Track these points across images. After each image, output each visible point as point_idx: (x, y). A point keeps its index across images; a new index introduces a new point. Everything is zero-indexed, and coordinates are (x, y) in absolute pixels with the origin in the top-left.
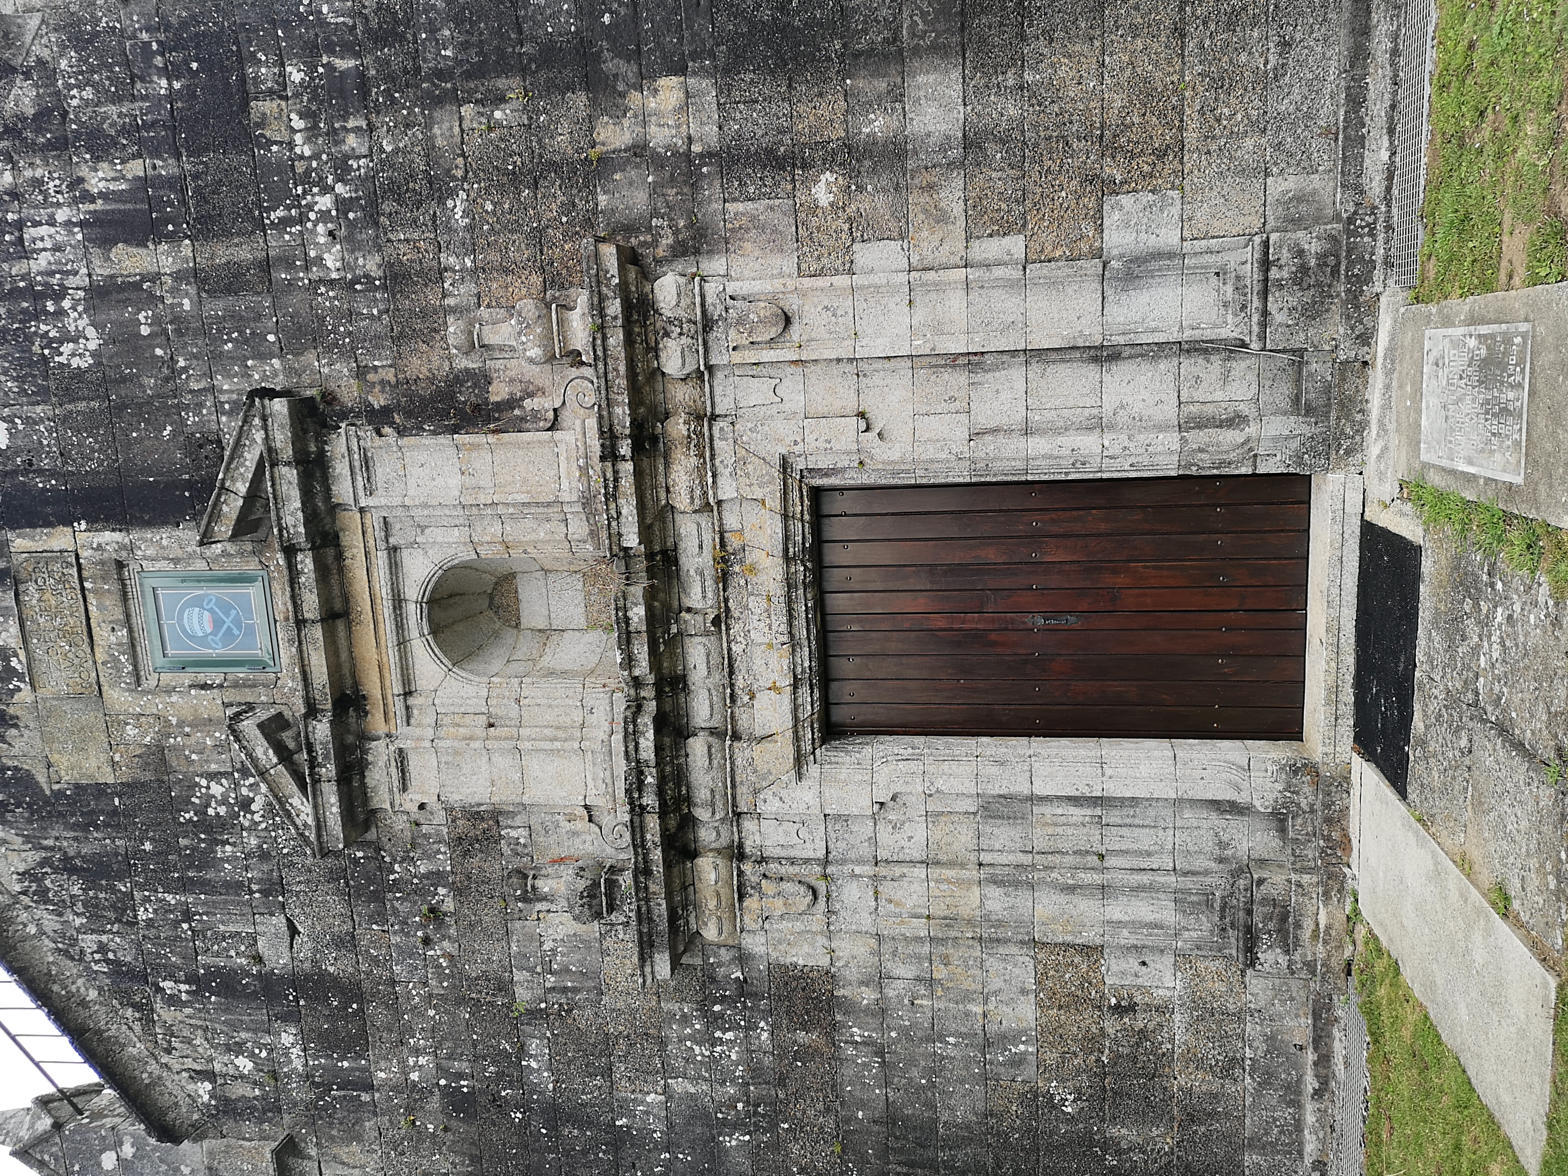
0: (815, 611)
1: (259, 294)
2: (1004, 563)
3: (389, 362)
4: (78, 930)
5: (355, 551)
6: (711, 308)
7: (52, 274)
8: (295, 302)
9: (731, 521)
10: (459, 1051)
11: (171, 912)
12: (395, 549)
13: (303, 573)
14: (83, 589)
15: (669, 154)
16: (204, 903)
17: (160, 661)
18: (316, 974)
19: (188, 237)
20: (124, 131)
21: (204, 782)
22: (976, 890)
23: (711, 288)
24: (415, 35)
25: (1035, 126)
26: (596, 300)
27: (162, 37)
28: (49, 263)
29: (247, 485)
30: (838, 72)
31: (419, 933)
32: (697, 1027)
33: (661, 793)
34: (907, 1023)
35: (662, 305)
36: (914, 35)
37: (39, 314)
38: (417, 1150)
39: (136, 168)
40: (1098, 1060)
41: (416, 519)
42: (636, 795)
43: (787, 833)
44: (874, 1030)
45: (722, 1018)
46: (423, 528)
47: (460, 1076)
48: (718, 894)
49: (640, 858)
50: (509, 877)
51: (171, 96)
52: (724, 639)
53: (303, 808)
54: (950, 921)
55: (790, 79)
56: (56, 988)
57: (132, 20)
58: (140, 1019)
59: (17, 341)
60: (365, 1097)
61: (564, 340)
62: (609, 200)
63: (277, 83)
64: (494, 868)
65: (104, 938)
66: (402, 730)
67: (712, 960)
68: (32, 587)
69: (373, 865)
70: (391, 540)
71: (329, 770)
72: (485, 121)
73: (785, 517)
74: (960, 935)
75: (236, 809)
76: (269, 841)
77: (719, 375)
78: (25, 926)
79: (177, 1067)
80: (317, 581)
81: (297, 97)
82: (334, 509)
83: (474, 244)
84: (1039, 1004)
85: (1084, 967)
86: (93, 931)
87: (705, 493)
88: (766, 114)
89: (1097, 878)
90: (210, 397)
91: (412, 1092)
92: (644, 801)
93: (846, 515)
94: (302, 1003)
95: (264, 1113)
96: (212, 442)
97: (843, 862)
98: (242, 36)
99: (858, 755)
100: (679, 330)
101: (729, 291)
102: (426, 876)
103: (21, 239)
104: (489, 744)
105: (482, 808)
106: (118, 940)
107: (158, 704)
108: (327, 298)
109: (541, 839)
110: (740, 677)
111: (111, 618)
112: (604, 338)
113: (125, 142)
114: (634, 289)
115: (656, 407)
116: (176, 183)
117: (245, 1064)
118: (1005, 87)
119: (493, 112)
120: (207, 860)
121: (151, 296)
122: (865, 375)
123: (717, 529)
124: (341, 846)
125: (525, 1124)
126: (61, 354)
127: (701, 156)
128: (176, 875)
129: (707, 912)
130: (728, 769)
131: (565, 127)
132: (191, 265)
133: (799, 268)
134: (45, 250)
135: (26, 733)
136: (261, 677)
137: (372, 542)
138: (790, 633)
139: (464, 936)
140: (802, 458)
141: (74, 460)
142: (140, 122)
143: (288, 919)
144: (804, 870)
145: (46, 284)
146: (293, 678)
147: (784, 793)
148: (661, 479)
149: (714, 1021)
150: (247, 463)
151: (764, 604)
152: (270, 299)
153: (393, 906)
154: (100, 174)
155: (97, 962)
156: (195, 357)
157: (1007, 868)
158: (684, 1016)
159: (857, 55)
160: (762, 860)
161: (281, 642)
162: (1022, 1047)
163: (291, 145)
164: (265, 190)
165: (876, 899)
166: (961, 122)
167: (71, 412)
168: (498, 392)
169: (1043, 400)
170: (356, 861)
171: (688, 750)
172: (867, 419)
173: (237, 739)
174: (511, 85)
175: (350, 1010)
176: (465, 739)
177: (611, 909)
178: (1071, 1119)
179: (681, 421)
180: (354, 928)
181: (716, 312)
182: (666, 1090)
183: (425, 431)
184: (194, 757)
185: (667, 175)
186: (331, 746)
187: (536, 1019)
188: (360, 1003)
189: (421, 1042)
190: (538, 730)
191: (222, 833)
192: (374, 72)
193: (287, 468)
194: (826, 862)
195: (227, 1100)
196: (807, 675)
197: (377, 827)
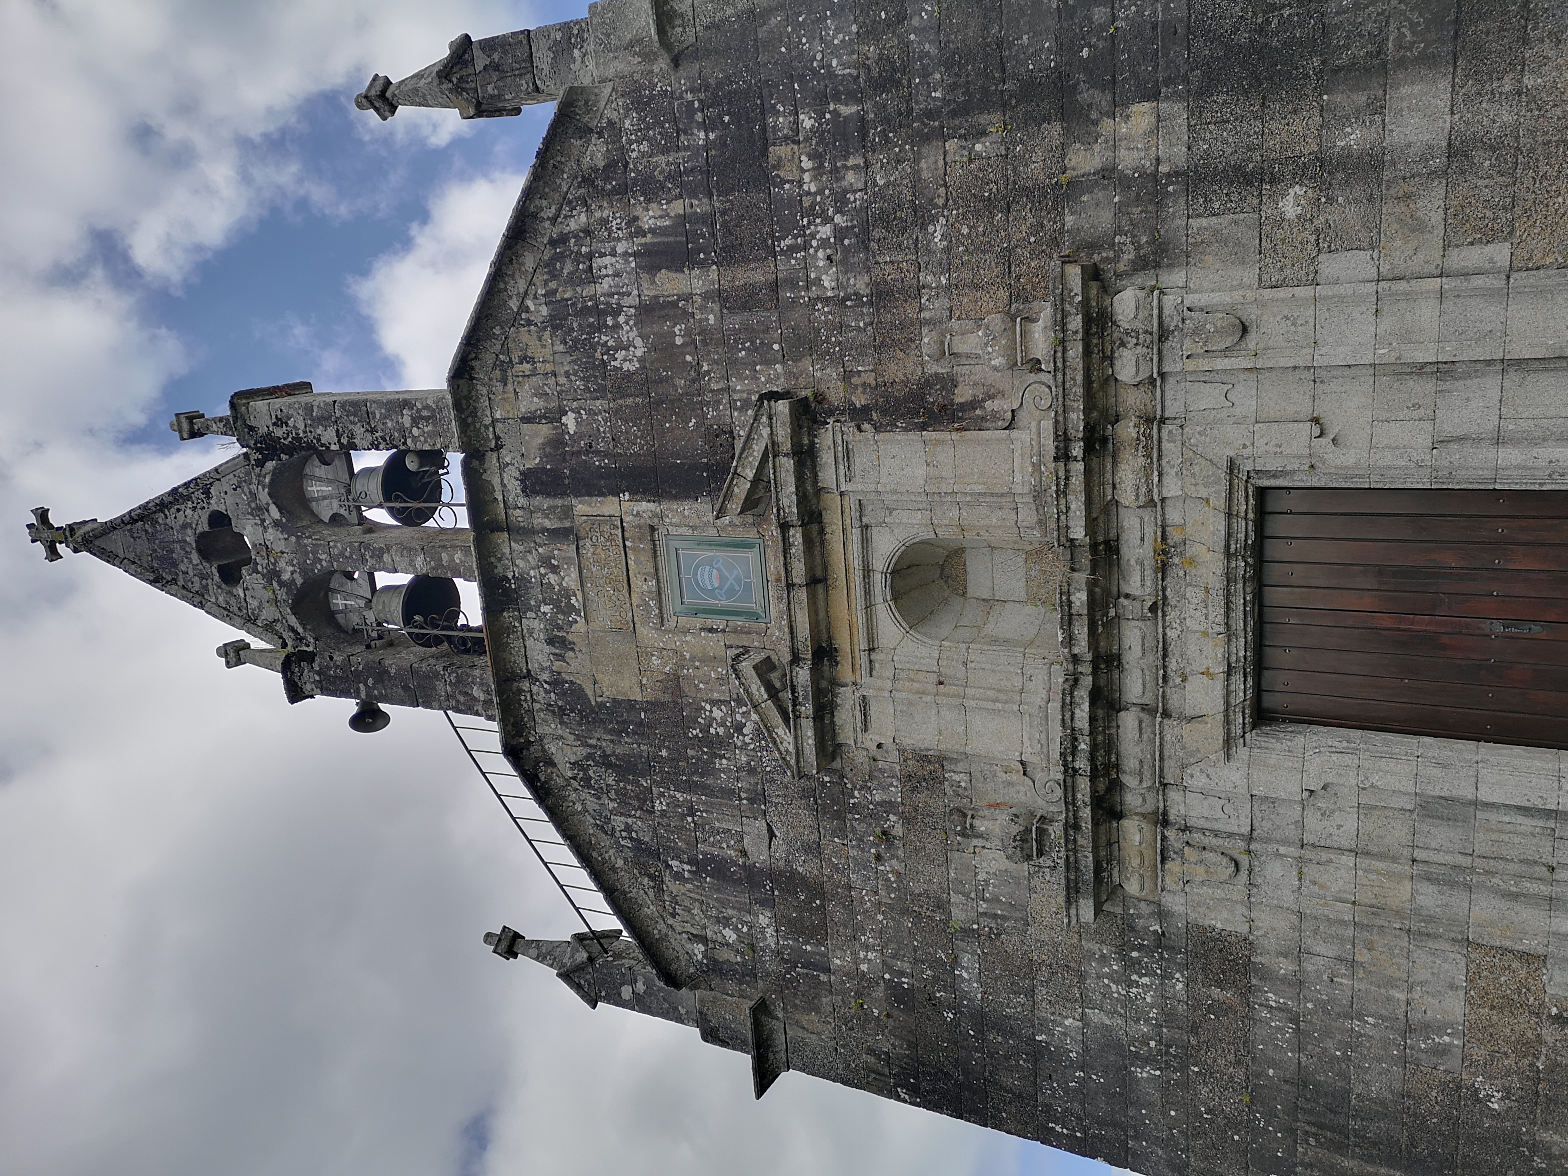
0: (1254, 605)
1: (768, 310)
2: (1462, 568)
3: (871, 367)
4: (611, 812)
5: (834, 527)
6: (1168, 319)
7: (612, 295)
8: (796, 316)
9: (1174, 516)
10: (902, 953)
11: (680, 807)
12: (867, 527)
13: (793, 545)
14: (625, 546)
15: (1136, 175)
16: (704, 803)
17: (679, 607)
18: (788, 871)
19: (714, 263)
20: (670, 177)
21: (708, 707)
22: (1407, 885)
23: (1169, 300)
24: (909, 81)
25: (1532, 132)
26: (1059, 316)
27: (702, 96)
28: (610, 286)
29: (754, 471)
30: (1315, 88)
31: (873, 850)
32: (1115, 967)
33: (1092, 759)
34: (1324, 997)
35: (1120, 317)
36: (1401, 47)
37: (601, 327)
38: (864, 1029)
39: (678, 207)
40: (1532, 1065)
41: (886, 503)
42: (1070, 759)
43: (1211, 807)
44: (1290, 998)
45: (1139, 964)
46: (891, 511)
47: (902, 974)
48: (1142, 854)
49: (1070, 814)
50: (951, 814)
51: (707, 147)
52: (1160, 624)
53: (786, 738)
54: (1377, 910)
55: (1264, 98)
56: (595, 854)
57: (680, 83)
58: (654, 887)
59: (585, 349)
60: (823, 978)
61: (1025, 350)
62: (1076, 220)
63: (792, 130)
64: (938, 805)
65: (630, 821)
66: (866, 680)
67: (1132, 911)
68: (588, 543)
69: (837, 789)
70: (864, 520)
71: (807, 709)
72: (966, 153)
73: (1229, 515)
74: (1387, 924)
75: (732, 731)
76: (756, 759)
77: (1171, 381)
78: (574, 804)
79: (679, 929)
80: (804, 552)
81: (807, 141)
82: (819, 491)
83: (949, 264)
84: (1469, 1001)
85: (1523, 973)
86: (622, 814)
87: (1150, 491)
88: (1237, 133)
89: (1545, 890)
90: (726, 396)
91: (861, 980)
92: (1077, 765)
93: (1291, 513)
94: (776, 893)
95: (744, 977)
96: (725, 433)
97: (1268, 841)
98: (765, 92)
99: (1289, 743)
100: (1135, 341)
101: (1187, 303)
102: (882, 803)
103: (591, 267)
104: (939, 699)
105: (930, 753)
106: (640, 824)
107: (677, 642)
108: (823, 313)
109: (980, 785)
110: (1174, 661)
111: (645, 571)
112: (1065, 351)
113: (670, 186)
114: (1094, 304)
115: (1107, 410)
116: (708, 219)
117: (730, 935)
118: (1501, 93)
119: (974, 145)
120: (708, 770)
121: (685, 312)
122: (1322, 382)
123: (1159, 523)
124: (814, 772)
125: (956, 1023)
126: (616, 359)
127: (1168, 175)
128: (684, 778)
129: (1130, 869)
130: (1158, 744)
131: (1039, 155)
132: (716, 286)
133: (1260, 279)
134: (607, 276)
135: (580, 655)
136: (754, 625)
137: (848, 521)
138: (1227, 624)
139: (910, 857)
140: (1251, 461)
141: (622, 445)
142: (682, 168)
143: (768, 824)
144: (1227, 843)
145: (608, 304)
146: (780, 629)
147: (1211, 771)
148: (1108, 476)
149: (1132, 965)
150: (755, 453)
151: (1202, 595)
152: (776, 315)
153: (852, 825)
154: (651, 213)
155: (624, 838)
156: (716, 362)
157: (1443, 868)
158: (1103, 956)
159: (1336, 71)
160: (1186, 829)
161: (771, 599)
162: (1447, 1039)
163: (800, 183)
164: (778, 223)
165: (1300, 879)
166: (1447, 131)
167: (621, 406)
168: (963, 394)
169: (1520, 409)
170: (823, 784)
171: (1120, 723)
172: (1321, 425)
173: (738, 677)
174: (992, 120)
175: (814, 905)
176: (917, 692)
177: (1040, 853)
178: (1496, 1116)
179: (1132, 424)
180: (820, 839)
181: (1172, 323)
182: (1083, 1017)
183: (897, 427)
184: (701, 686)
185: (1133, 195)
186: (810, 689)
187: (968, 937)
188: (823, 899)
189: (871, 940)
190: (982, 691)
191: (720, 749)
192: (873, 116)
193: (786, 459)
194: (1250, 838)
195: (715, 961)
196: (1241, 664)
197: (841, 758)
